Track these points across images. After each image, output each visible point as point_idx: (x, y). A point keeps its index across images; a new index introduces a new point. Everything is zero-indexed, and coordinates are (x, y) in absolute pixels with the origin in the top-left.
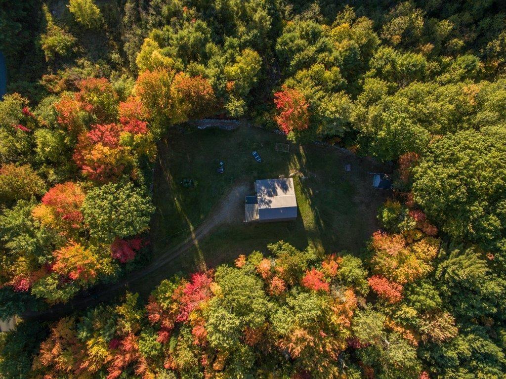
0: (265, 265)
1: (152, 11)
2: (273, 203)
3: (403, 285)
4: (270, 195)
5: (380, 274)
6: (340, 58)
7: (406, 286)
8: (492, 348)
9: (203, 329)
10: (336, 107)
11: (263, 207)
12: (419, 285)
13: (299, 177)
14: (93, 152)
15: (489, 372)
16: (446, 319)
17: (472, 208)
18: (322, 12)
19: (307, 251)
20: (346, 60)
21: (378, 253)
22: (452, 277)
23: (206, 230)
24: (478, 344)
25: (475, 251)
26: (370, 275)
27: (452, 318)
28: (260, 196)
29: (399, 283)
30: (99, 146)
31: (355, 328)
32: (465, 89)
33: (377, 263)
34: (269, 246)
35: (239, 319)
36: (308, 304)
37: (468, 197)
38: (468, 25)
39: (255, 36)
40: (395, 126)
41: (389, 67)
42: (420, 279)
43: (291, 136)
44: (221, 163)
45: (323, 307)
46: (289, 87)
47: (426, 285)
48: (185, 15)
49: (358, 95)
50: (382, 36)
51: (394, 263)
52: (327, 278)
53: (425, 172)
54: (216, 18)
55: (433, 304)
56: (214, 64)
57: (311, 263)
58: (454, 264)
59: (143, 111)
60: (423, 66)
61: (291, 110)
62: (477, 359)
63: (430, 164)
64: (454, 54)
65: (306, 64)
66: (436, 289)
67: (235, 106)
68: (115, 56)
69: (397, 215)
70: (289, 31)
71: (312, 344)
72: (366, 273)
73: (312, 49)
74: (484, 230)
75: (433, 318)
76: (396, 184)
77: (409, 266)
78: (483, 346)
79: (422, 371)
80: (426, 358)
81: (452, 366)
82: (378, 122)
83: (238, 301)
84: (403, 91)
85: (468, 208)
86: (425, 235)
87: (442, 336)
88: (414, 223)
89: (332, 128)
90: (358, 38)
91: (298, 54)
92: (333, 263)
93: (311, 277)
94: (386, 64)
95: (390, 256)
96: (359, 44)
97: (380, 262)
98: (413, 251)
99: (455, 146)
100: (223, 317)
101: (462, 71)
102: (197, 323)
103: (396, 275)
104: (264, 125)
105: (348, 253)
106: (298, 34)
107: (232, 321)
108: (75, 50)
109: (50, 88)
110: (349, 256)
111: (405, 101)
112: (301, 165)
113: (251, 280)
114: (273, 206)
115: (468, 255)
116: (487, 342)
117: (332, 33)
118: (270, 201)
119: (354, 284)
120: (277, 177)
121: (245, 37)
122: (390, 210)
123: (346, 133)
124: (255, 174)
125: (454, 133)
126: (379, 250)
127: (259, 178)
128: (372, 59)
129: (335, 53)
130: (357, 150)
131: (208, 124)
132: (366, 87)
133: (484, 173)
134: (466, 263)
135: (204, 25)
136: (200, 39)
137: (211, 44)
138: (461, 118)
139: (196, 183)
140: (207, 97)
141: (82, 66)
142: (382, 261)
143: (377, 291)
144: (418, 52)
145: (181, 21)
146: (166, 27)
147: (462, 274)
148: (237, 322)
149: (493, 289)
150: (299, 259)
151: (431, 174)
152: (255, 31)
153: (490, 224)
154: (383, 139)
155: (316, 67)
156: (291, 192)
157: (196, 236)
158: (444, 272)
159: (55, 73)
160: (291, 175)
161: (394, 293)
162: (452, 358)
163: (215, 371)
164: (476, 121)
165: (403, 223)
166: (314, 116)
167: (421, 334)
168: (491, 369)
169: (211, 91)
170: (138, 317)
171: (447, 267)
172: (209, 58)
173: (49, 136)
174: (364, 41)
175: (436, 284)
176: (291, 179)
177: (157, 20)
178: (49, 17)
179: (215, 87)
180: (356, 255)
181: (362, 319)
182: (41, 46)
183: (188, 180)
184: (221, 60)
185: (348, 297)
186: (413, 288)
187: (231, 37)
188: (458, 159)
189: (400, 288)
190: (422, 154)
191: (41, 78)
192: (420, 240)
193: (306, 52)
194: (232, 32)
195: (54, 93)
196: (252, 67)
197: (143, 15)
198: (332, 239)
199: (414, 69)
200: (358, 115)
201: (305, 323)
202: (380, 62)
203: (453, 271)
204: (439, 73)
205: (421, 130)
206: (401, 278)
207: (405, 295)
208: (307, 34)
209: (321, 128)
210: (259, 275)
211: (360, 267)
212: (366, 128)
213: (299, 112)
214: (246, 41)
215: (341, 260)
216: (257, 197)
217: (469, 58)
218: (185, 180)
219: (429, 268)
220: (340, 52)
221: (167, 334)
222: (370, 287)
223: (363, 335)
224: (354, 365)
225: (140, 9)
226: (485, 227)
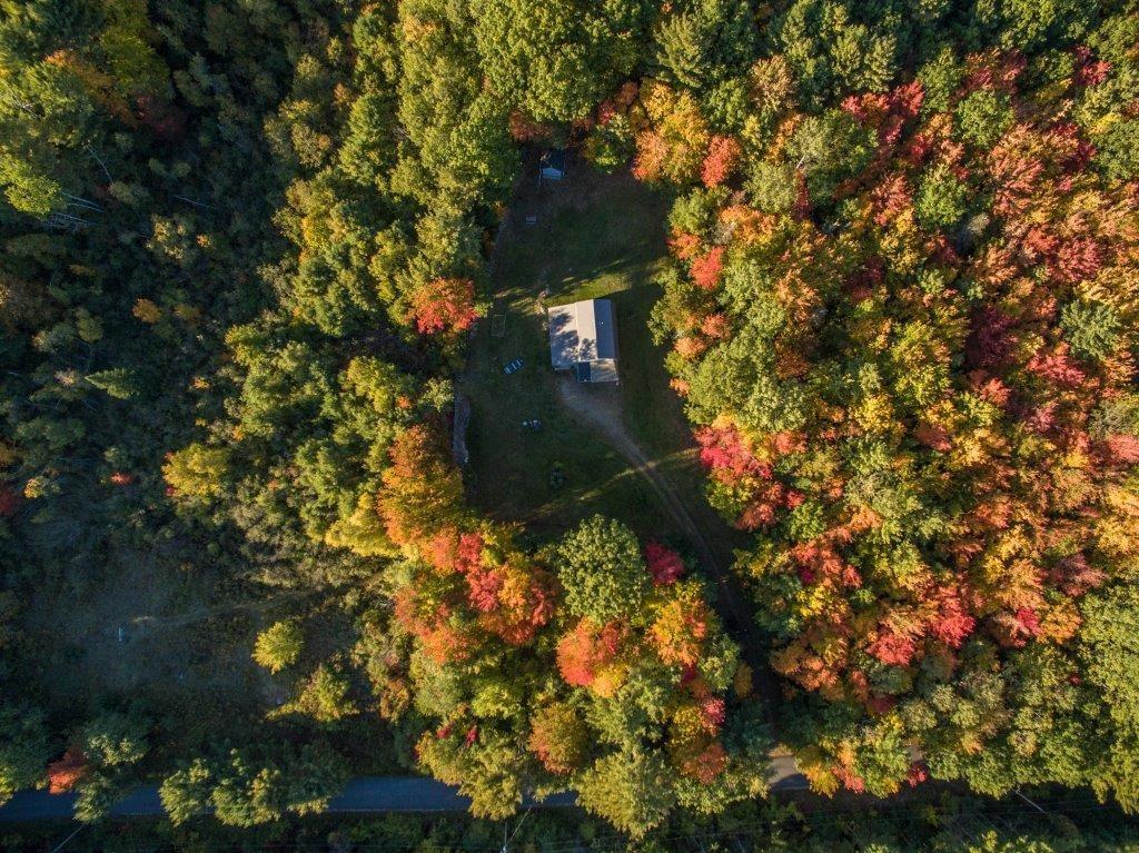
0: (684, 346)
1: (276, 540)
2: (587, 337)
3: (712, 135)
4: (576, 342)
5: (698, 170)
6: (358, 232)
7: (713, 129)
8: (796, 12)
9: (782, 436)
10: (442, 236)
11: (594, 351)
12: (712, 110)
13: (545, 298)
14: (512, 603)
15: (831, 17)
16: (761, 71)
17: (595, 33)
18: (275, 262)
19: (665, 284)
20: (363, 222)
21: (666, 171)
22: (698, 64)
23: (633, 449)
24: (793, 30)
25: (659, 30)
26: (701, 184)
27: (759, 63)
28: (577, 358)
29: (710, 141)
30: (503, 594)
31: (777, 208)
32: (409, 38)
33: (682, 174)
34: (657, 343)
35: (760, 379)
36: (740, 278)
37: (579, 43)
38: (303, 29)
39: (321, 368)
40: (472, 148)
41: (373, 155)
42: (702, 110)
43: (480, 310)
44: (525, 423)
45: (743, 255)
46: (405, 312)
47: (712, 101)
48: (282, 486)
49: (417, 202)
50: (318, 165)
51: (680, 148)
52: (704, 251)
53: (543, 103)
54: (285, 435)
55: (738, 93)
56: (371, 428)
57: (684, 277)
58: (677, 61)
59: (444, 538)
60: (372, 101)
61: (449, 305)
62: (817, 31)
63: (529, 96)
64: (350, 53)
65: (368, 284)
66: (717, 84)
67: (438, 394)
68: (350, 599)
69: (606, 143)
70: (313, 313)
71: (798, 272)
72: (697, 190)
73: (343, 275)
74: (627, 16)
75: (760, 92)
76: (556, 144)
77: (685, 124)
78: (796, 24)
79: (840, 108)
80: (821, 102)
81: (829, 65)
82: (464, 174)
83: (734, 379)
84: (413, 134)
85: (595, 41)
86: (637, 100)
87: (784, 80)
88: (619, 117)
89: (472, 244)
90: (325, 203)
91: (353, 298)
92: (681, 242)
93: (702, 276)
94: (369, 160)
95: (670, 153)
96: (335, 201)
97: (680, 170)
98: (662, 119)
99: (501, 57)
100: (760, 402)
101: (380, 42)
102: (773, 448)
103: (698, 145)
104: (464, 354)
105: (665, 218)
106: (317, 301)
107: (763, 389)
108: (339, 669)
109: (404, 705)
110: (671, 217)
111: (431, 132)
112: (528, 295)
113: (706, 366)
114: (592, 336)
115: (665, 40)
116: (789, 18)
117: (313, 244)
118: (585, 341)
119: (712, 210)
120: (547, 333)
121: (322, 384)
122: (599, 154)
123: (477, 223)
124: (543, 368)
125: (479, 58)
126: (662, 170)
127: (549, 362)
128: (358, 181)
129: (351, 239)
130: (503, 205)
131: (460, 447)
132: (406, 191)
133: (543, 21)
134: (676, 45)
135: (301, 450)
136: (329, 452)
137: (335, 436)
138: (454, 45)
139: (558, 465)
140: (424, 435)
141: (365, 657)
142: (678, 165)
143: (724, 174)
144: (349, 110)
145: (293, 490)
146: (303, 515)
147: (692, 51)
148: (765, 379)
149: (713, 7)
150: (674, 294)
151: (547, 94)
152: (313, 367)
153: (619, 10)
154: (491, 165)
155: (376, 268)
156: (569, 309)
157: (642, 464)
158: (691, 74)
159: (378, 699)
160: (542, 311)
161: (724, 148)
162: (816, 67)
163: (846, 420)
164: (461, 23)
165: (618, 134)
166: (455, 271)
167: (786, 110)
168: (827, 15)
169: (414, 431)
170: (770, 546)
171: (683, 70)
172: (359, 438)
173: (483, 696)
174: (330, 194)
175: (709, 84)
176: (550, 310)
177: (289, 531)
178: (287, 709)
179: (408, 425)
180: (670, 207)
181: (762, 197)
182: (335, 721)
183: (552, 478)
184: (361, 419)
185: (731, 218)
186: (717, 121)
187: (322, 406)
188: (522, 54)
189: (716, 140)
190: (514, 107)
191: (386, 722)
192: (645, 109)
193: (349, 285)
194: (312, 407)
195: (411, 699)
196: (375, 369)
197: (282, 554)
198: (645, 246)
199: (376, 117)
200: (453, 203)
201: (768, 281)
202: (365, 169)
203: (689, 62)
204: (382, 76)
205: (476, 108)
206: (702, 138)
207: (728, 131)
208: (318, 284)
209: (471, 261)
210: (701, 357)
211: (689, 199)
212: (471, 190)
213: (451, 293)
214: (329, 382)
215: (677, 229)
216: (580, 364)
217: (358, 29)
218: (552, 483)
219: (685, 98)
220: (349, 231)
221: (792, 493)
222: (719, 184)
223: (785, 197)
224: (838, 210)
225: (273, 559)
226: (623, 15)
